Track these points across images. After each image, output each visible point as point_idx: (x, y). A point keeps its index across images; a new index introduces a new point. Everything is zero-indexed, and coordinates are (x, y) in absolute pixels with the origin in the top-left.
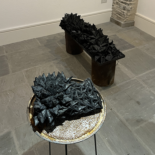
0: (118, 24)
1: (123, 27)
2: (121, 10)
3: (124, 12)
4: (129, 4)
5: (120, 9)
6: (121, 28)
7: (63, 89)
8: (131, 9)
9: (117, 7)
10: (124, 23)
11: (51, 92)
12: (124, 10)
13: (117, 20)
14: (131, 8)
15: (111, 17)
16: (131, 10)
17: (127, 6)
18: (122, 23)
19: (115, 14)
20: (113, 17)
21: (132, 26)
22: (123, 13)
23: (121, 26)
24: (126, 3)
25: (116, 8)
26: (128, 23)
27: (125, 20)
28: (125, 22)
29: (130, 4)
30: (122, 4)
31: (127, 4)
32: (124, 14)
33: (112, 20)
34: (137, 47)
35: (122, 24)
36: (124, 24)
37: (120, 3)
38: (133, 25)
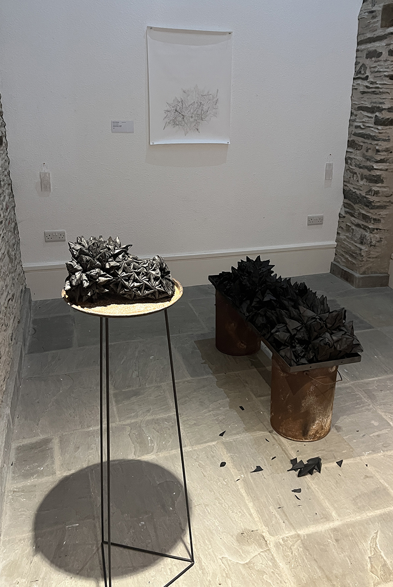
0: (347, 277)
1: (359, 287)
2: (356, 244)
3: (361, 250)
4: (374, 229)
5: (352, 242)
6: (354, 288)
7: (112, 252)
8: (378, 242)
9: (347, 237)
10: (362, 276)
11: (93, 252)
12: (362, 243)
13: (346, 269)
14: (378, 239)
15: (332, 261)
16: (378, 244)
17: (367, 234)
18: (357, 275)
19: (343, 256)
20: (338, 262)
21: (382, 286)
22: (358, 252)
23: (352, 284)
24: (366, 227)
25: (345, 240)
26: (374, 277)
27: (363, 269)
28: (364, 273)
29: (377, 229)
30: (358, 229)
31: (368, 230)
32: (360, 254)
33: (335, 269)
34: (379, 329)
35: (356, 278)
36: (362, 278)
37: (354, 227)
38: (387, 285)
